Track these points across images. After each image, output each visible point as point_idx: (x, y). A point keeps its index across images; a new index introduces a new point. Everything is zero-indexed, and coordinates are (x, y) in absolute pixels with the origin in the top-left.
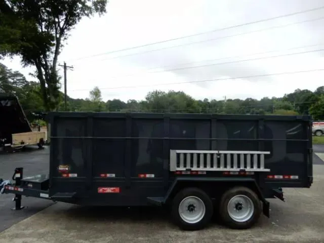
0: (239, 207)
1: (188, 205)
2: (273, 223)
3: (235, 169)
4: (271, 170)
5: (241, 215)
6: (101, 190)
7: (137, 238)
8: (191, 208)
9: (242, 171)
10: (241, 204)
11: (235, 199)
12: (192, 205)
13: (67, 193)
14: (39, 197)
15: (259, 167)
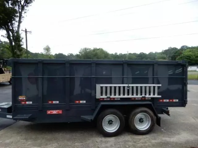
0: (141, 121)
1: (108, 120)
2: (162, 130)
3: (139, 96)
4: (162, 96)
5: (143, 126)
6: (49, 112)
7: (75, 143)
8: (110, 122)
9: (143, 97)
10: (143, 119)
11: (139, 116)
12: (111, 121)
13: (25, 115)
14: (6, 117)
15: (154, 94)
